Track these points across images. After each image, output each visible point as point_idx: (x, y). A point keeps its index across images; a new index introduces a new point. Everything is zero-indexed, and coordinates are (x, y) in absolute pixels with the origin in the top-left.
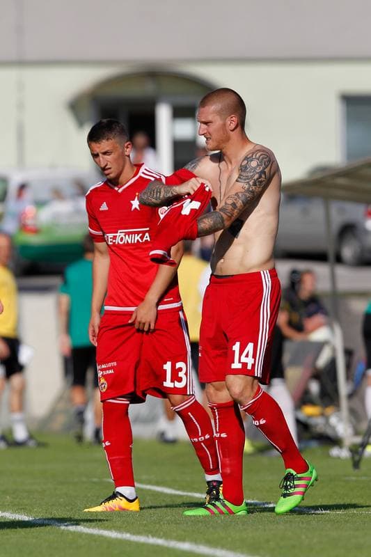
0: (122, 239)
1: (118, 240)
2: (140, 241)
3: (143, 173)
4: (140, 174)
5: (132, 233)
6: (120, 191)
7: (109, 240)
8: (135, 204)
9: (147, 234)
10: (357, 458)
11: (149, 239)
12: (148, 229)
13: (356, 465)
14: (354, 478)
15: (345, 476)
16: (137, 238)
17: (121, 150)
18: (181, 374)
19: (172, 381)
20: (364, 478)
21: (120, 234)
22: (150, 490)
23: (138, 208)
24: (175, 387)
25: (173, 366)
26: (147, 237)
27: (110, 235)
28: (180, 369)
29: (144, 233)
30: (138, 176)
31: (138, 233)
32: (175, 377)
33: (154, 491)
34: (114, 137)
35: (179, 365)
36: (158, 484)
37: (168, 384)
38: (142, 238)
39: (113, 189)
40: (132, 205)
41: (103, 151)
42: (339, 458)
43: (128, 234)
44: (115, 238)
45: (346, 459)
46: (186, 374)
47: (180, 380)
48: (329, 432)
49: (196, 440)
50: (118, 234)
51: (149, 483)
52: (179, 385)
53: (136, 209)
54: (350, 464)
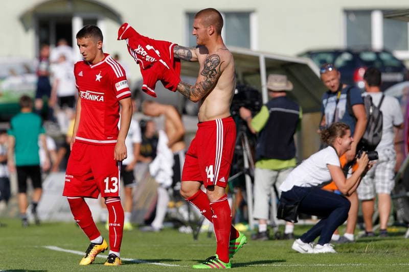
0: (88, 96)
1: (86, 97)
2: (98, 100)
3: (107, 60)
4: (106, 60)
5: (93, 94)
6: (92, 67)
7: (82, 95)
8: (99, 77)
9: (102, 97)
10: (196, 233)
11: (103, 100)
12: (103, 94)
13: (196, 237)
14: (194, 245)
15: (190, 244)
16: (96, 98)
17: (94, 45)
18: (114, 184)
19: (109, 189)
20: (201, 245)
21: (87, 93)
22: (70, 253)
23: (99, 80)
24: (111, 192)
25: (110, 180)
26: (102, 99)
27: (83, 92)
28: (114, 182)
29: (101, 95)
30: (104, 61)
31: (97, 95)
32: (111, 187)
33: (72, 254)
34: (90, 37)
35: (113, 179)
36: (74, 249)
37: (107, 191)
38: (99, 98)
39: (89, 65)
40: (96, 77)
41: (83, 44)
42: (185, 233)
43: (92, 94)
44: (84, 94)
45: (189, 234)
46: (118, 184)
47: (114, 188)
48: (179, 217)
49: (112, 224)
50: (86, 93)
51: (69, 248)
52: (114, 191)
53: (98, 80)
54: (192, 236)
